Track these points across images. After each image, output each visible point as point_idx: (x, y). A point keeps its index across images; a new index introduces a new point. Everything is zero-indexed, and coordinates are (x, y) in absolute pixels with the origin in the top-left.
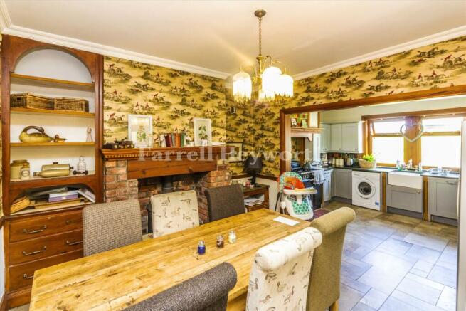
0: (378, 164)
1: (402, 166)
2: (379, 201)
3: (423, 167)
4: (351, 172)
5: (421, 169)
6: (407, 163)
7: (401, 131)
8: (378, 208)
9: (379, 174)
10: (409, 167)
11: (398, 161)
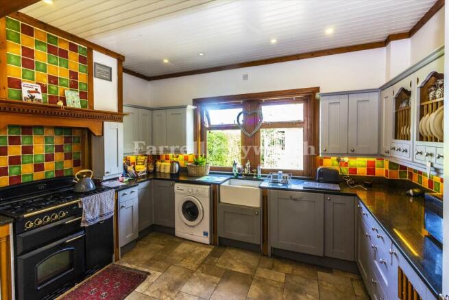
0: (212, 169)
1: (239, 170)
2: (208, 230)
3: (263, 171)
4: (173, 186)
5: (259, 173)
6: (244, 167)
7: (238, 121)
8: (207, 240)
9: (208, 187)
10: (246, 171)
11: (235, 164)
